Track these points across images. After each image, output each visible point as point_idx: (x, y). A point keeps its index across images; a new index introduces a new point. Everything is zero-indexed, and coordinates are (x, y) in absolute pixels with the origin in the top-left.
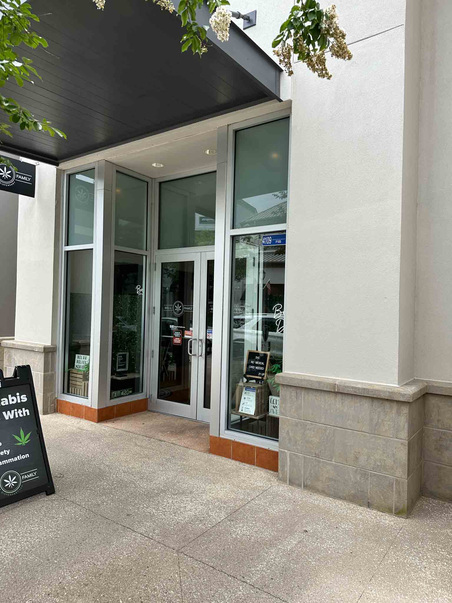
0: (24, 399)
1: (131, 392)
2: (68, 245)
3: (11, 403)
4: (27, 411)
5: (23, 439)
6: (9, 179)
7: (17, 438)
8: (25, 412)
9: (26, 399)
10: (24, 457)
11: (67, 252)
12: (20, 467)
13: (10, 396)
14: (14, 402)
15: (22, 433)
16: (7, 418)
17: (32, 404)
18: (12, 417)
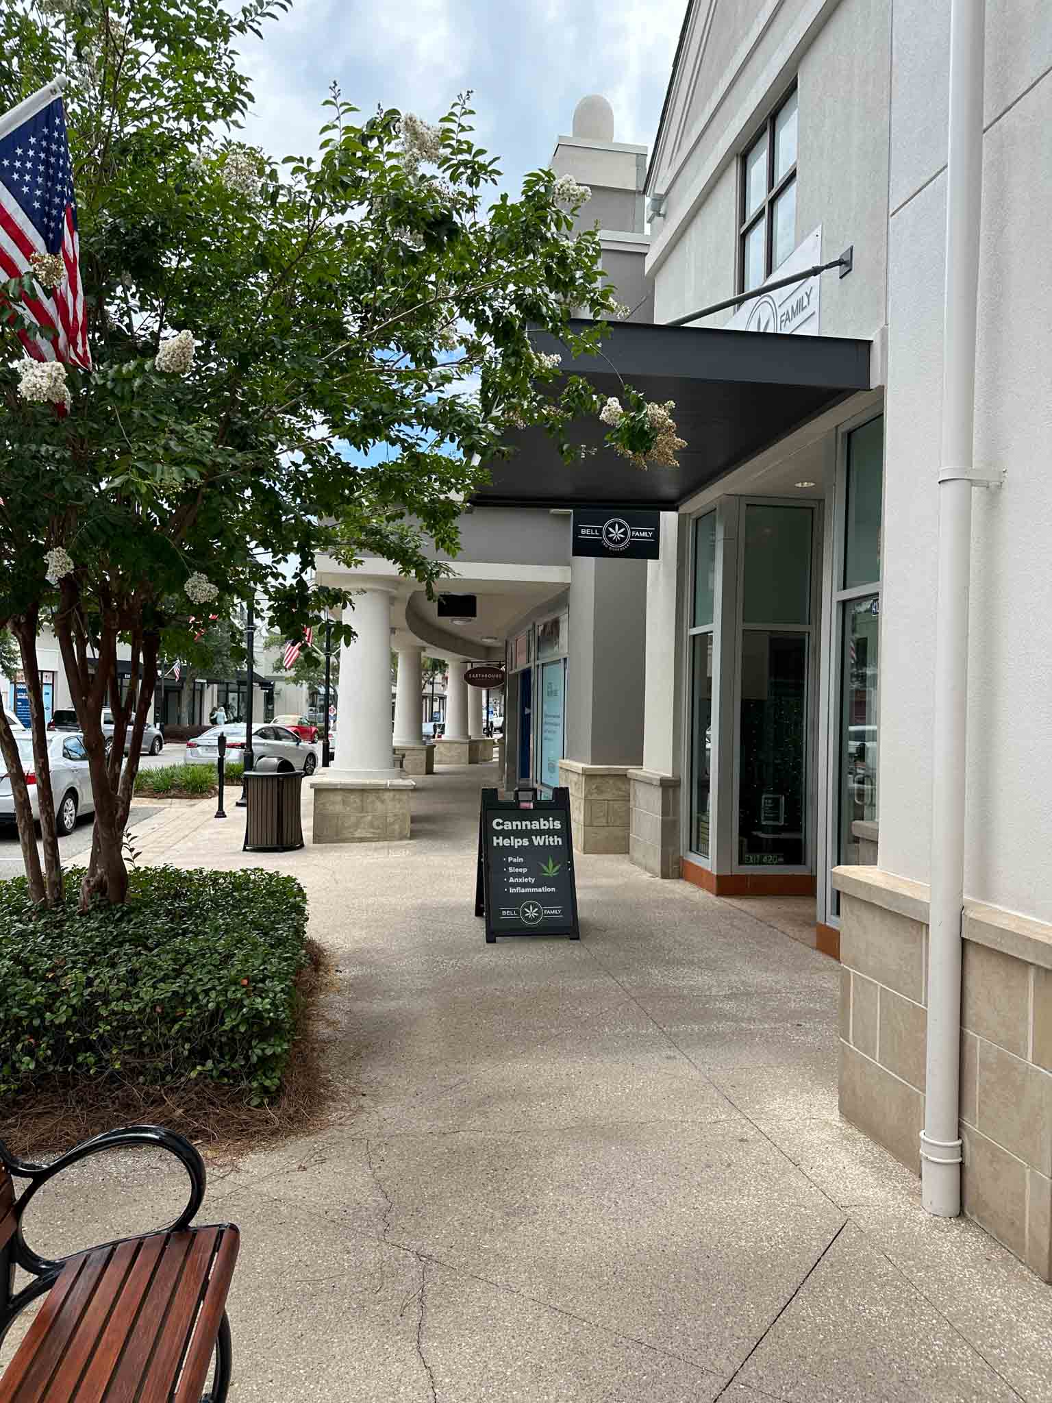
0: (558, 825)
1: (781, 860)
2: (694, 626)
3: (542, 827)
4: (560, 840)
5: (551, 870)
6: (622, 540)
7: (545, 868)
8: (557, 841)
9: (559, 826)
10: (549, 890)
11: (694, 636)
12: (545, 900)
13: (542, 820)
14: (546, 828)
15: (551, 864)
16: (536, 844)
17: (566, 833)
18: (541, 844)
